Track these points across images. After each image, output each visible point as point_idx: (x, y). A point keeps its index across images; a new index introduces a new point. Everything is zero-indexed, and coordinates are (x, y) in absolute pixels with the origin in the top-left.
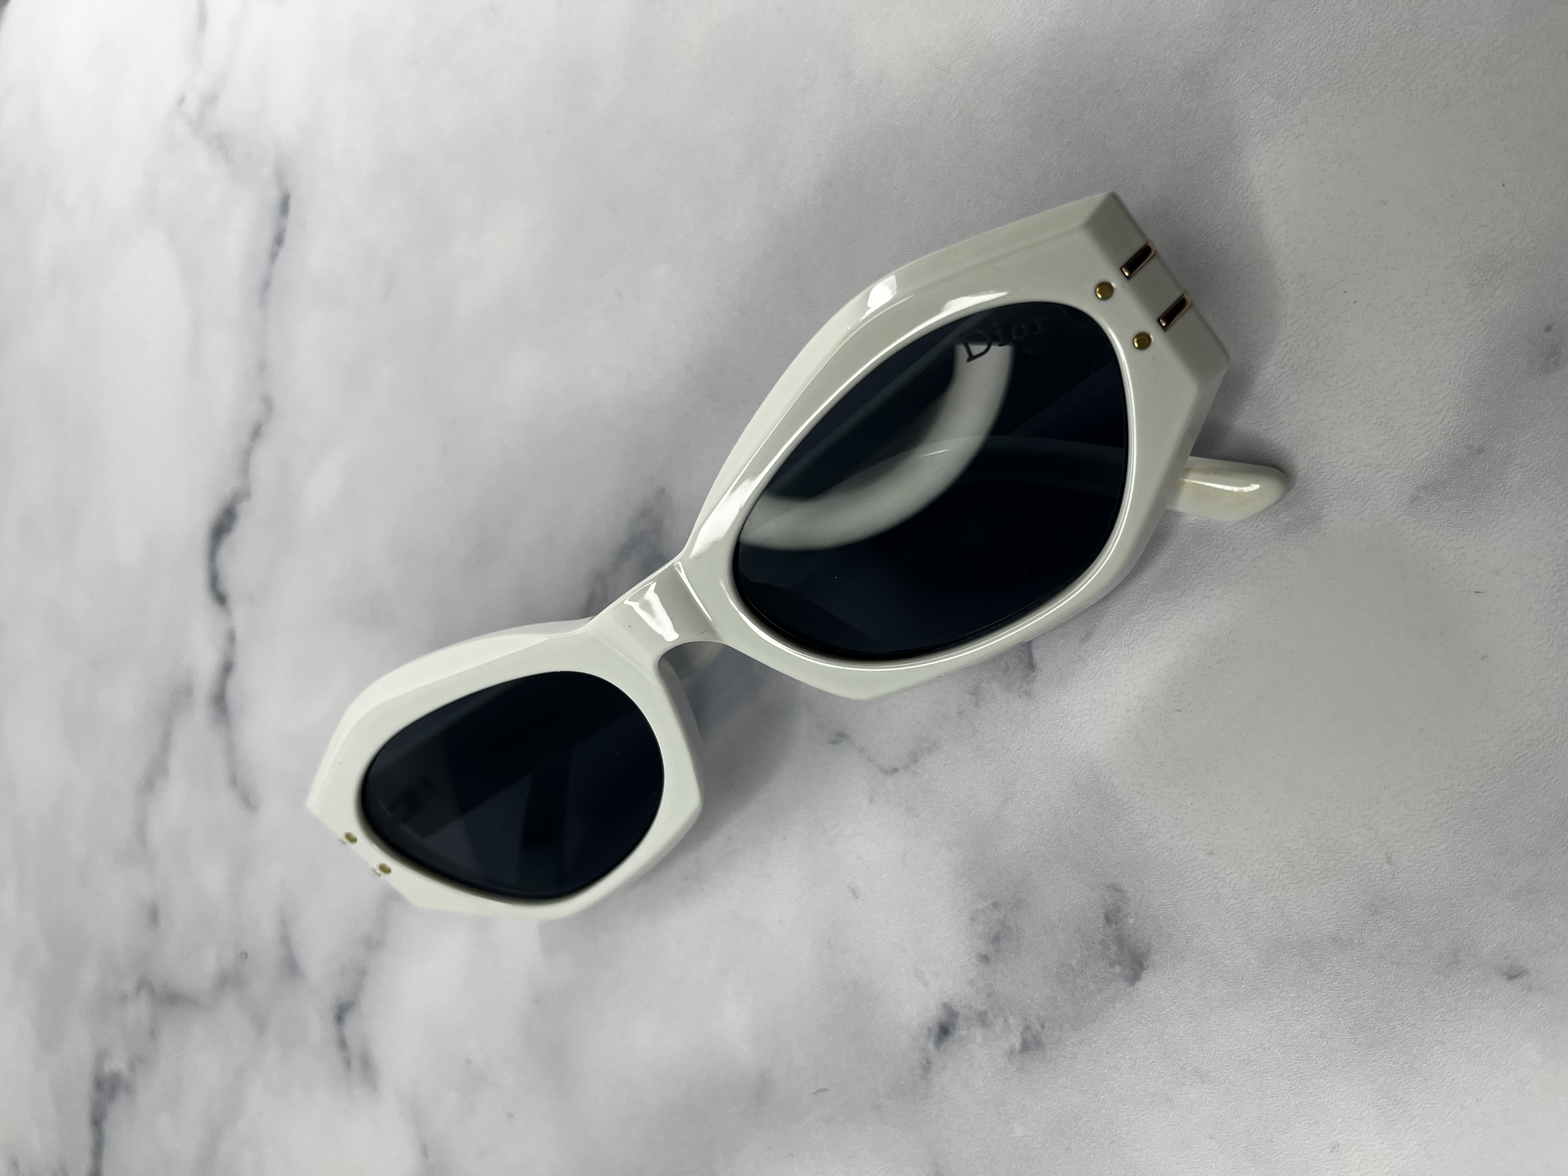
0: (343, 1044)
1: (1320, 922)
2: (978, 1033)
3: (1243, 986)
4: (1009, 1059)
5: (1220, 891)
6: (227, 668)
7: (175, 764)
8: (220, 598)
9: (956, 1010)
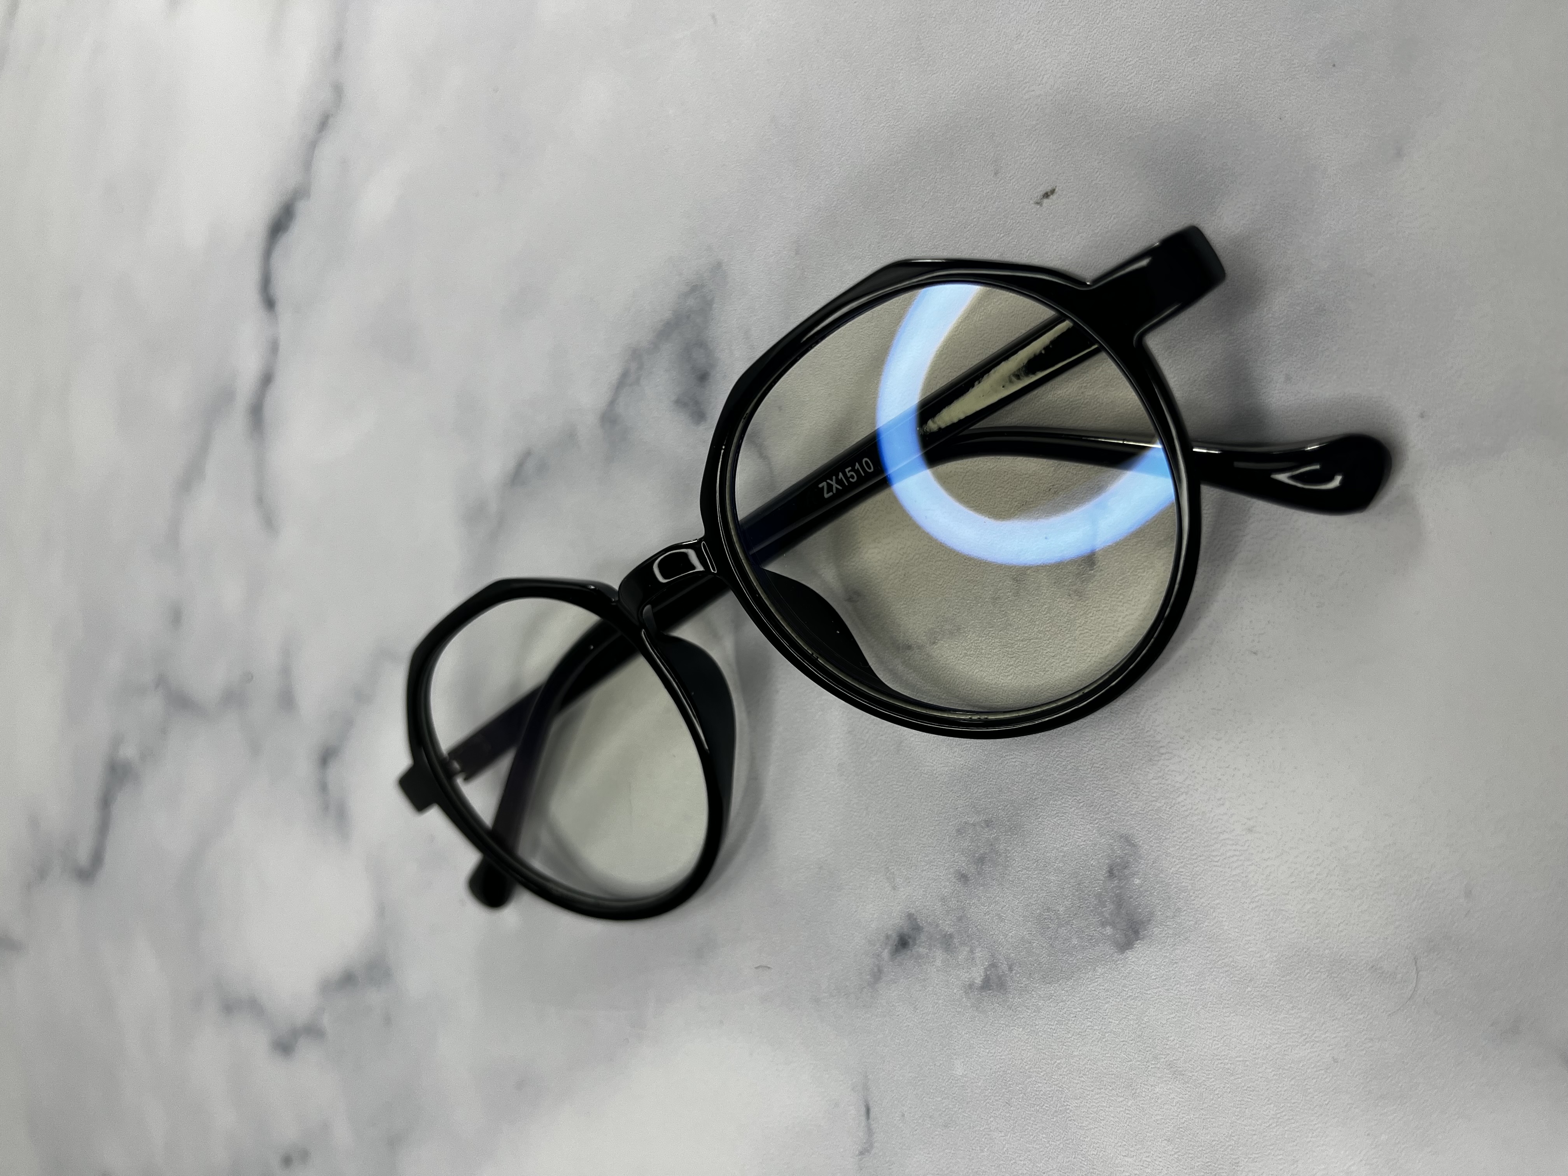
0: (323, 787)
2: (939, 955)
4: (966, 993)
6: (267, 379)
7: (211, 469)
8: (269, 303)
9: (921, 925)
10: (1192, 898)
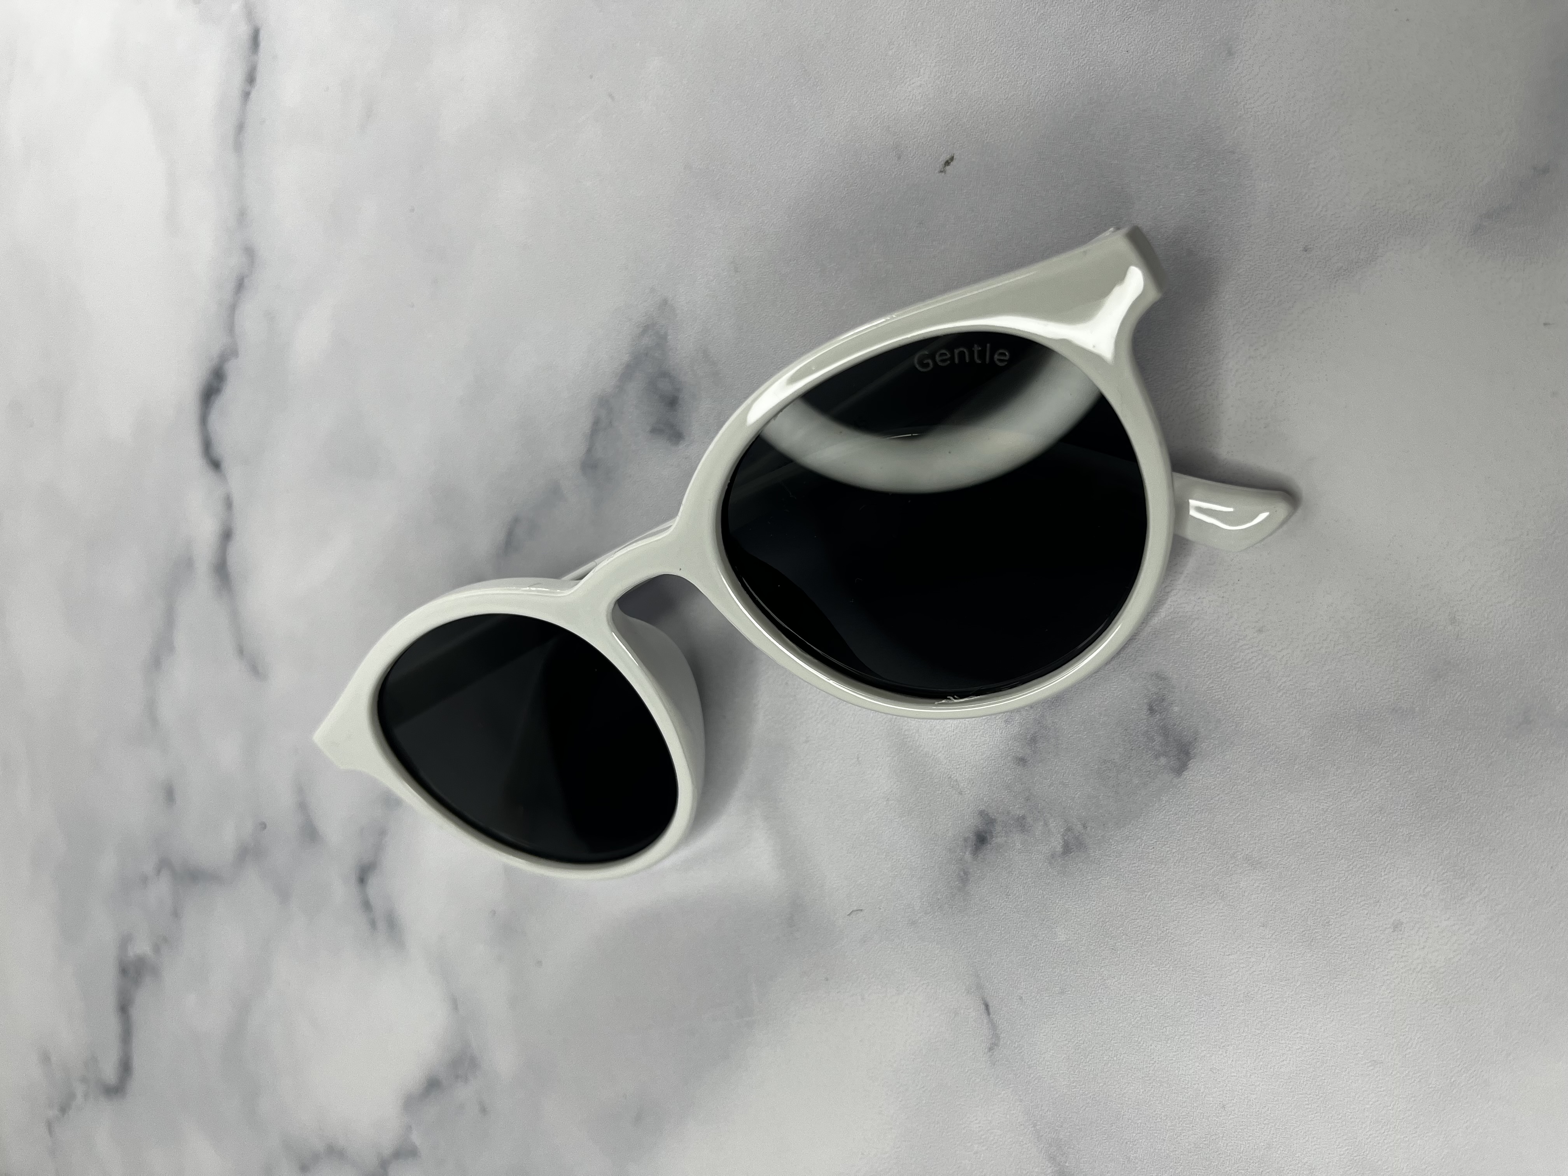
0: (367, 905)
1: (1378, 692)
2: (1017, 839)
3: (1296, 767)
4: (1050, 863)
5: (1271, 670)
6: (227, 536)
7: (181, 639)
8: (215, 464)
9: (993, 817)
10: (1228, 706)
